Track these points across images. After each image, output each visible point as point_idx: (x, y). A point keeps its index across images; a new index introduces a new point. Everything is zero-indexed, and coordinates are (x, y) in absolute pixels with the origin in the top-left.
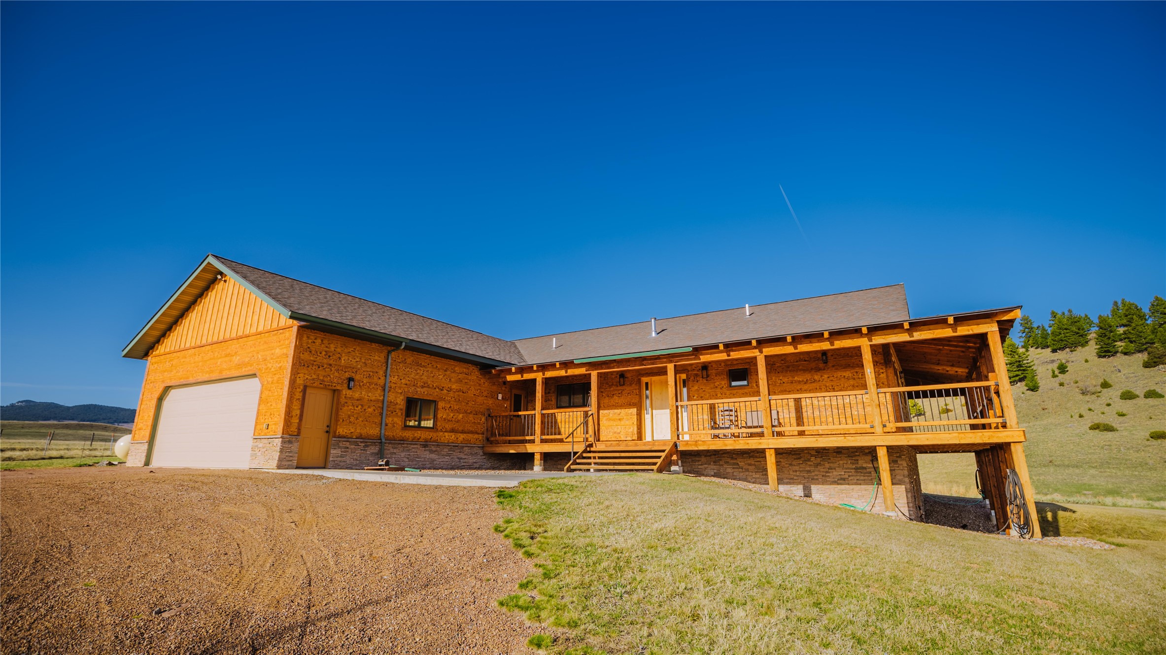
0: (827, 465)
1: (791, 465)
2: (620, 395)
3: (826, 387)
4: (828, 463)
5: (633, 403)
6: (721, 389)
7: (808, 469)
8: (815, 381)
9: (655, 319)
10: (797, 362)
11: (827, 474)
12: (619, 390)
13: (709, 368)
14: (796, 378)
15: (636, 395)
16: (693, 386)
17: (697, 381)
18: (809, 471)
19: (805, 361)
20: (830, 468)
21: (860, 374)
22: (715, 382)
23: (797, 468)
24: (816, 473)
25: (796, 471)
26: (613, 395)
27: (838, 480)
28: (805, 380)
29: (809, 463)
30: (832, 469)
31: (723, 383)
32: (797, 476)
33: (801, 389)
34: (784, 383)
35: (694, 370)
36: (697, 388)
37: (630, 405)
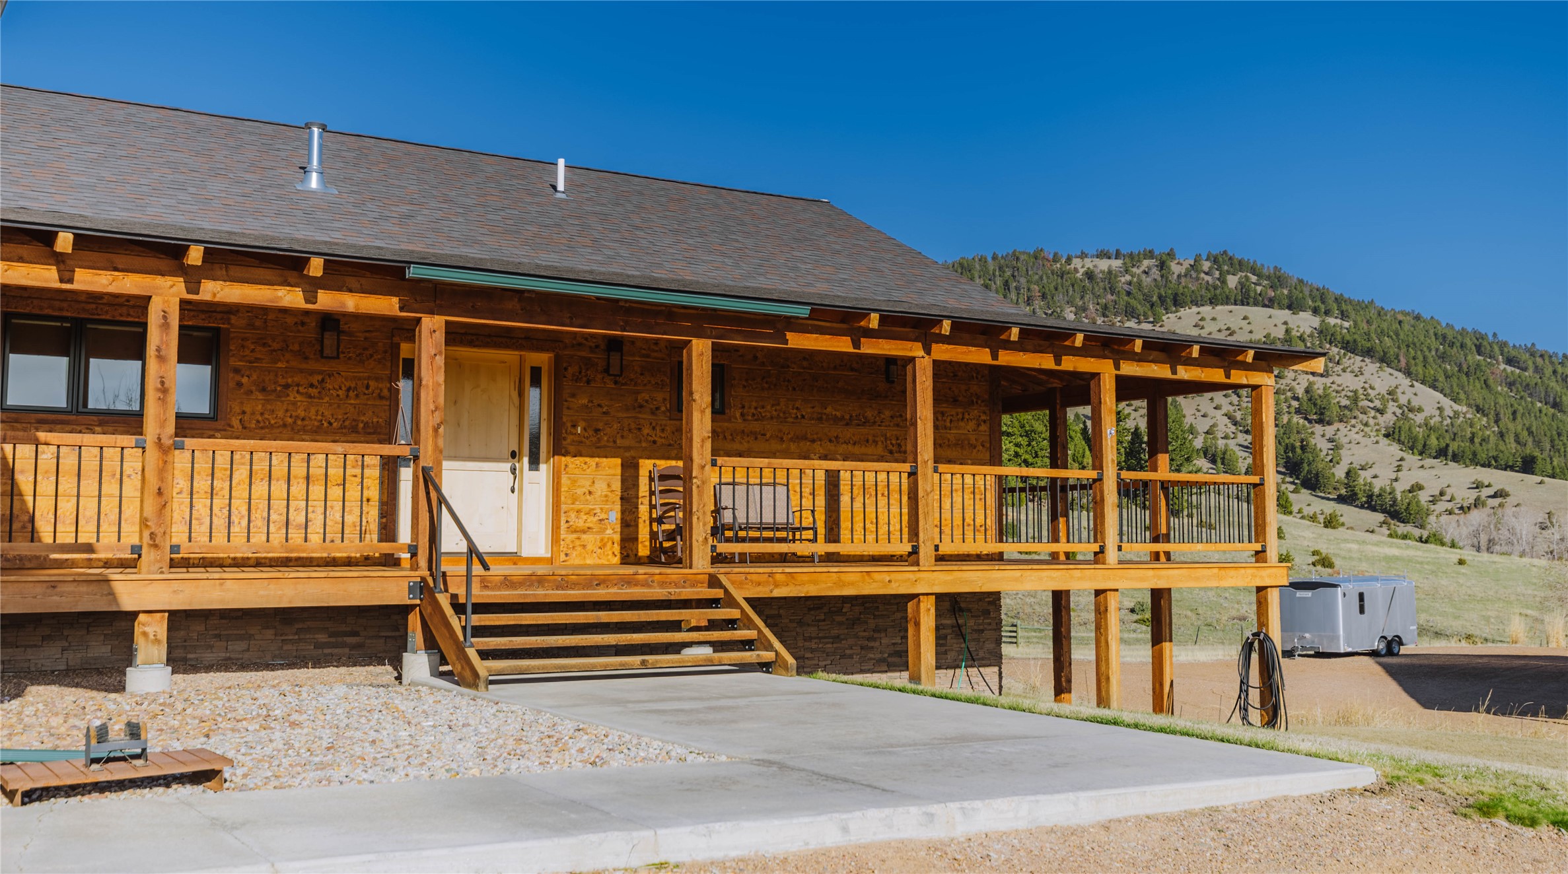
0: (872, 623)
1: (801, 623)
2: (313, 391)
3: (886, 439)
4: (875, 617)
5: (366, 424)
6: (653, 413)
7: (835, 632)
8: (866, 423)
9: (324, 128)
10: (835, 368)
11: (871, 644)
12: (312, 373)
13: (625, 348)
14: (829, 410)
15: (381, 397)
16: (573, 396)
17: (588, 382)
18: (837, 638)
19: (852, 369)
20: (877, 630)
21: (948, 420)
22: (638, 392)
23: (812, 631)
24: (851, 641)
25: (811, 639)
26: (287, 386)
27: (890, 655)
28: (847, 417)
29: (839, 618)
30: (879, 631)
31: (659, 396)
32: (812, 651)
33: (837, 437)
34: (803, 417)
35: (580, 344)
36: (585, 401)
37: (354, 430)
